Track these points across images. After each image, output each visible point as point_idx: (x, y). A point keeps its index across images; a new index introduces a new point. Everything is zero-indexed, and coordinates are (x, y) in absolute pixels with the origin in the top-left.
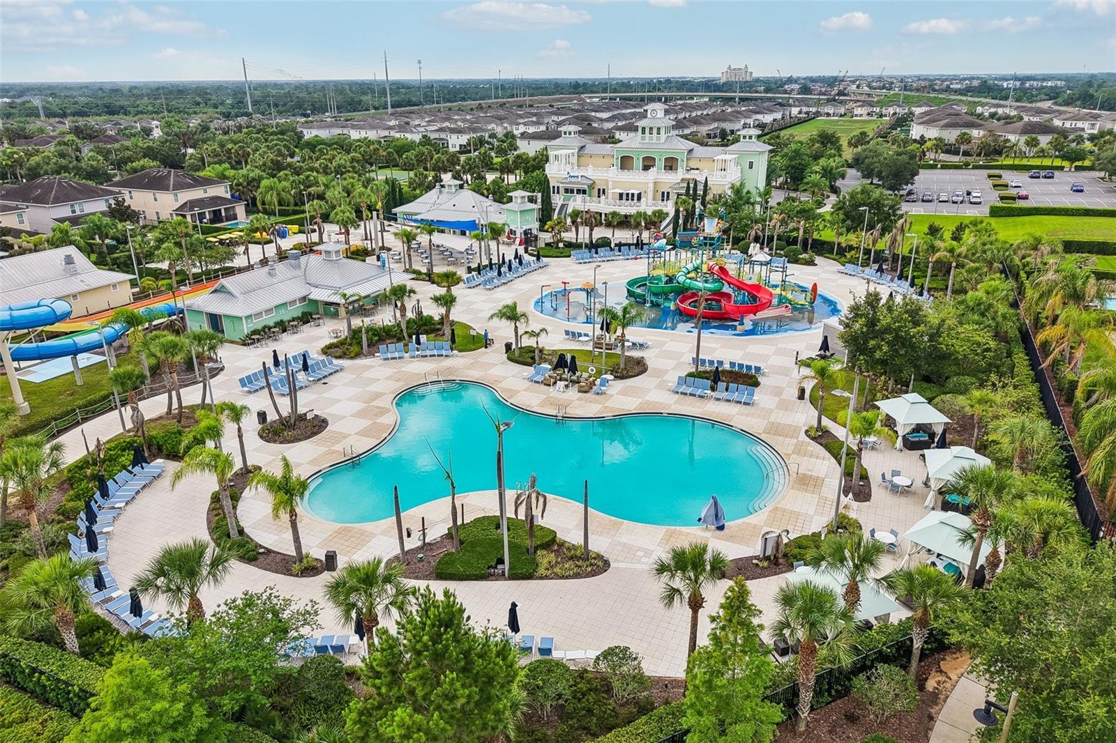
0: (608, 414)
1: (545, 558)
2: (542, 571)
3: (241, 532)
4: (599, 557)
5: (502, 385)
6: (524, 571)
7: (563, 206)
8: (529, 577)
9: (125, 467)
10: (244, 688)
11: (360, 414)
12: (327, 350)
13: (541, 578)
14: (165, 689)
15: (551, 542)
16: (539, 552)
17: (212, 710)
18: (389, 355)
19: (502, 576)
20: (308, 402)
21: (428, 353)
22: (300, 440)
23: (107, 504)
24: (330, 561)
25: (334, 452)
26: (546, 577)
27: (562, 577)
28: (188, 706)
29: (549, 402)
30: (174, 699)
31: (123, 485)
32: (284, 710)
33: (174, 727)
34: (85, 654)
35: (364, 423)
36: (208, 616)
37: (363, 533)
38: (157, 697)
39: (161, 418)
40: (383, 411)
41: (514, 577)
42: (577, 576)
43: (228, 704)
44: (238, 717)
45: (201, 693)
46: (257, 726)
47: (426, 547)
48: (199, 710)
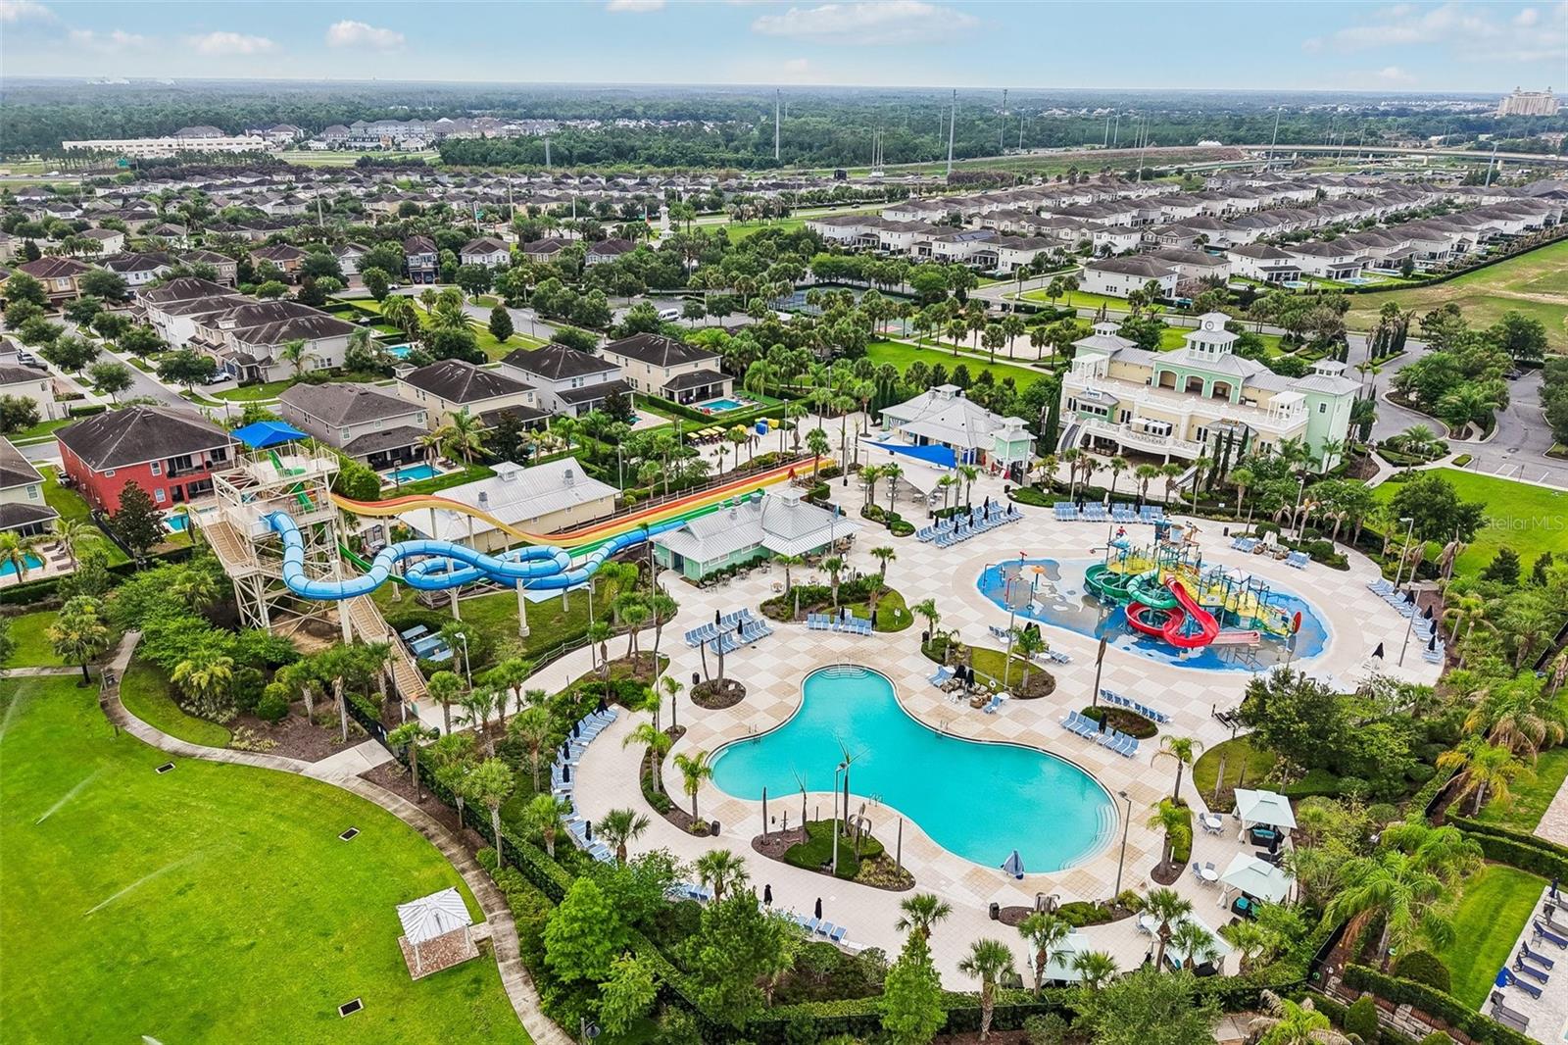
0: (986, 739)
1: (867, 867)
2: (860, 877)
3: (661, 787)
4: (909, 876)
5: (902, 682)
6: (848, 871)
7: (1074, 427)
8: (850, 879)
9: (591, 710)
10: (640, 909)
11: (772, 690)
12: (765, 607)
13: (858, 882)
14: (600, 901)
15: (877, 855)
16: (865, 861)
17: (623, 917)
18: (815, 625)
19: (830, 873)
20: (735, 668)
21: (850, 628)
22: (720, 707)
23: (577, 741)
24: (715, 829)
25: (743, 726)
26: (862, 883)
27: (874, 886)
28: (610, 913)
29: (939, 712)
30: (604, 907)
31: (590, 724)
32: (663, 928)
33: (602, 922)
34: (556, 859)
35: (773, 700)
36: (628, 860)
37: (744, 808)
38: (596, 904)
39: (621, 660)
40: (793, 690)
41: (838, 876)
42: (885, 887)
43: (630, 916)
44: (637, 925)
45: (617, 906)
46: (645, 933)
47: (786, 833)
48: (615, 916)
